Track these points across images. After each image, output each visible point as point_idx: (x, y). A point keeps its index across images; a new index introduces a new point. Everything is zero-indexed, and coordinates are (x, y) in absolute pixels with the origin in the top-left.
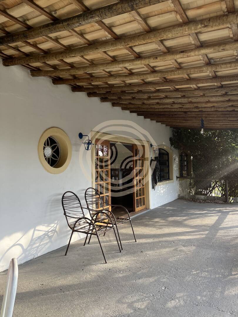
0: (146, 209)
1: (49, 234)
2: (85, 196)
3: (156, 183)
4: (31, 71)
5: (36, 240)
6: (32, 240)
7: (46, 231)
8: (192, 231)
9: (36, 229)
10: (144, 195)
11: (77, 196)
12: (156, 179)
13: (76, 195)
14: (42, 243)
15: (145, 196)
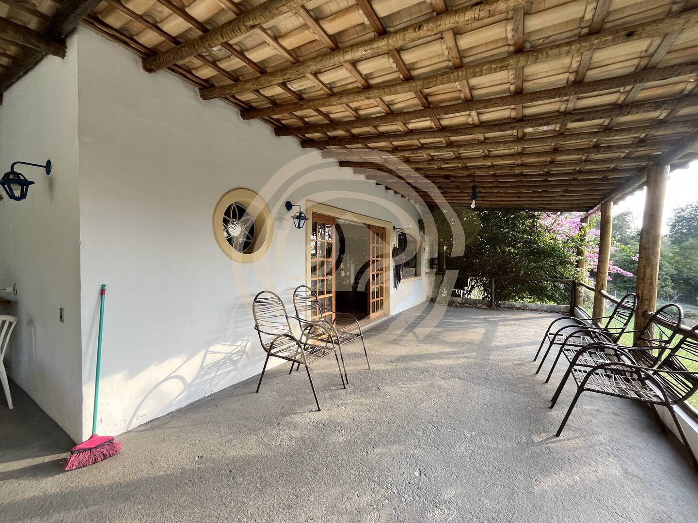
0: (385, 315)
1: (233, 356)
2: (294, 299)
3: (399, 280)
4: (200, 89)
5: (210, 368)
6: (202, 368)
7: (228, 353)
8: (452, 351)
9: (209, 350)
10: (382, 296)
11: (279, 299)
12: (400, 275)
13: (278, 297)
14: (219, 372)
15: (384, 298)
